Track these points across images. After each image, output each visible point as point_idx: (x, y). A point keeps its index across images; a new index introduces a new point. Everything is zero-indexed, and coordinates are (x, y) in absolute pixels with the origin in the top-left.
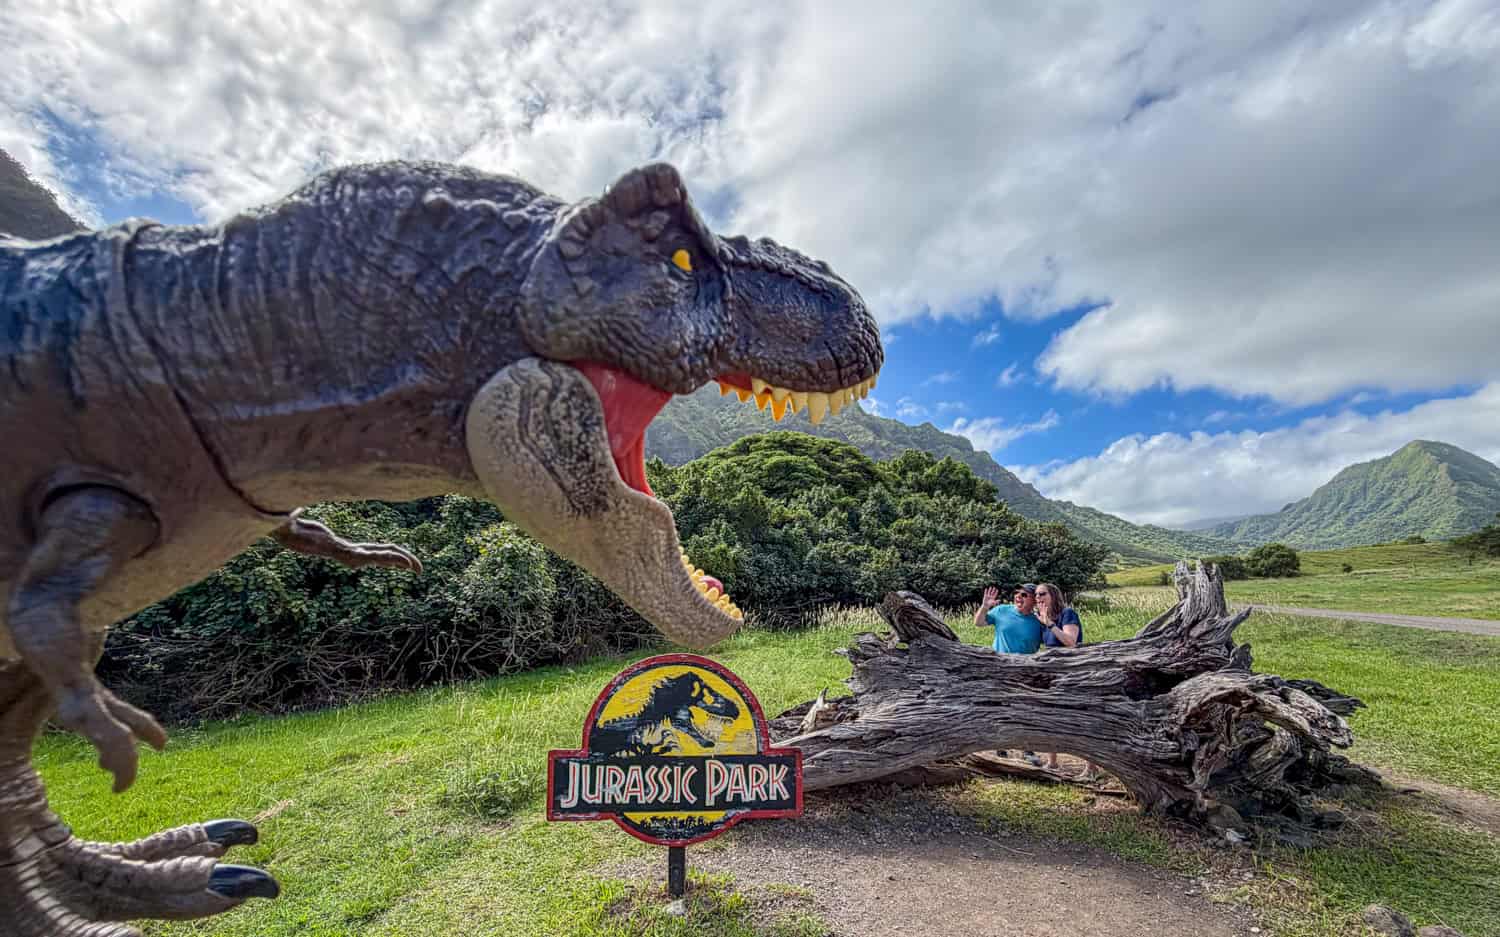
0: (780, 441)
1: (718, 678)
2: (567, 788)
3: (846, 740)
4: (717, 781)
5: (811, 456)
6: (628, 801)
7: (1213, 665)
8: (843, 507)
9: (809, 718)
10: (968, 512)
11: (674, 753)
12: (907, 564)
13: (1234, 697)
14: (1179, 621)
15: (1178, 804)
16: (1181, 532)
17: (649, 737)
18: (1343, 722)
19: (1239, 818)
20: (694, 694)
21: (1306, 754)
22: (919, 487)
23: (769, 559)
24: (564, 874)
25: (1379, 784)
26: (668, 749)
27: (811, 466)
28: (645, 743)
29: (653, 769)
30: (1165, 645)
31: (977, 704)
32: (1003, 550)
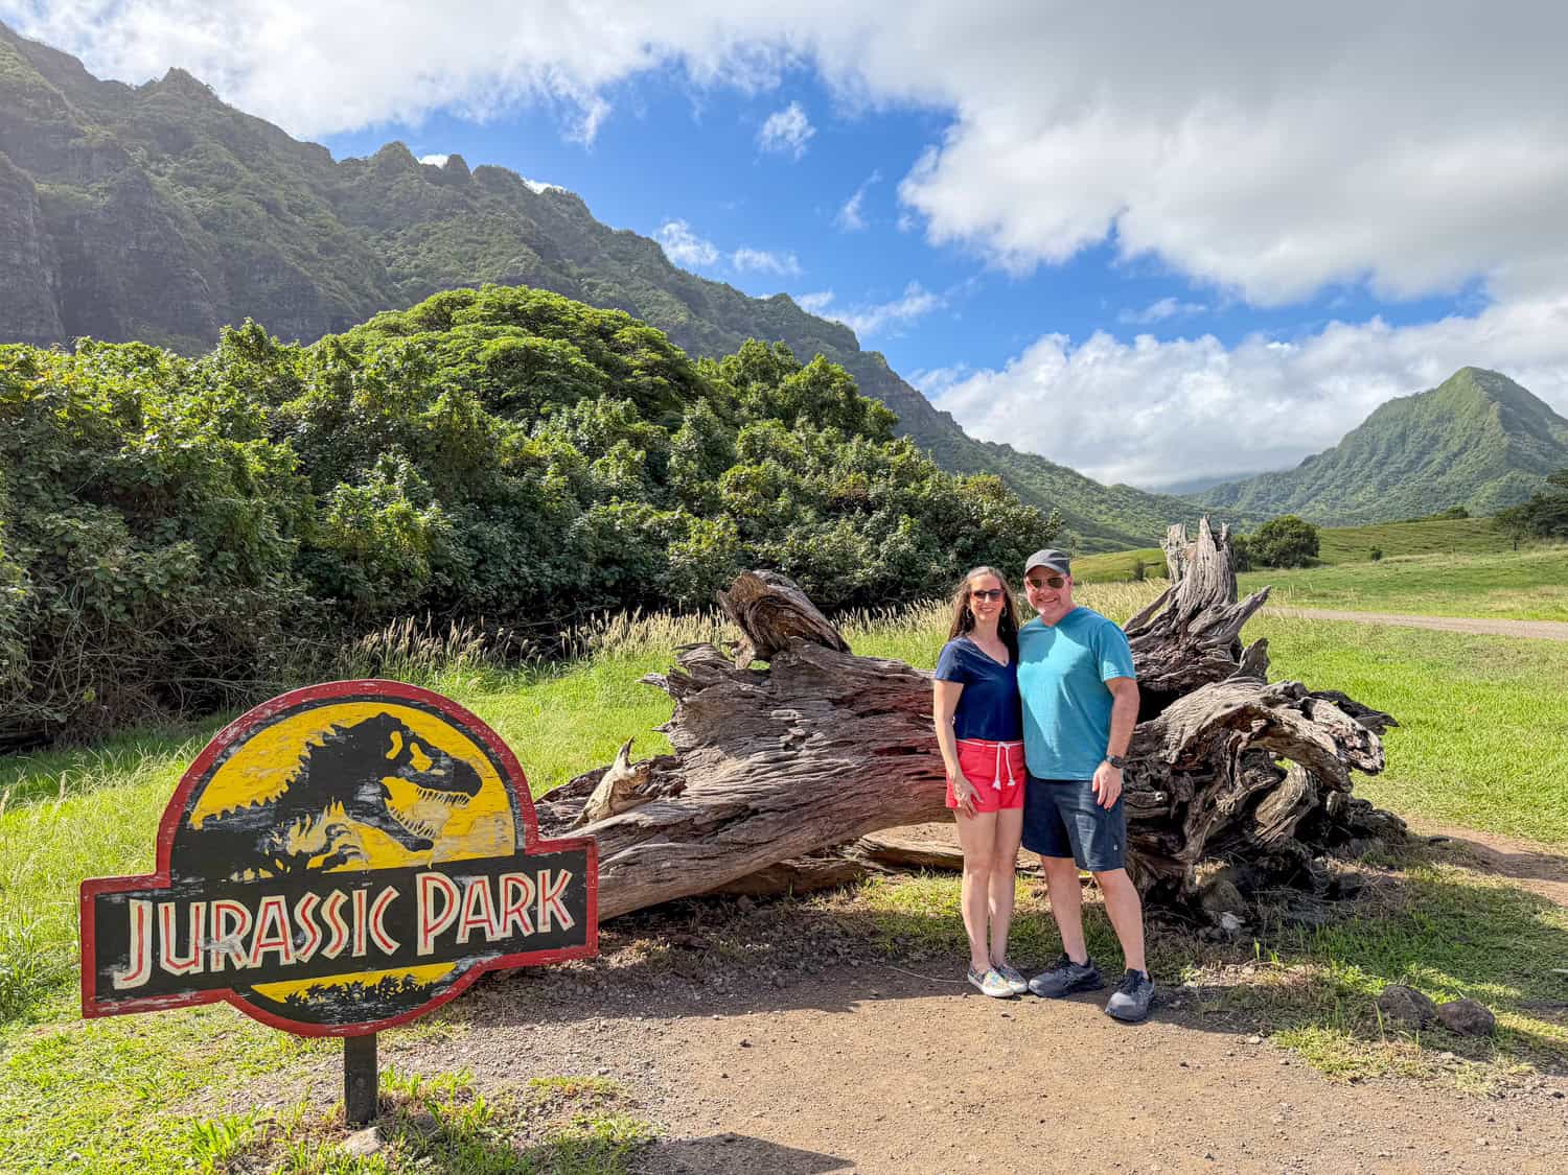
0: (513, 307)
1: (439, 722)
2: (127, 950)
3: (664, 827)
4: (438, 911)
5: (573, 342)
6: (258, 964)
7: (1218, 672)
8: (637, 441)
9: (600, 794)
10: (851, 456)
11: (353, 865)
12: (750, 545)
13: (1242, 717)
14: (1174, 610)
15: (1161, 884)
16: (1165, 498)
17: (299, 840)
18: (1374, 739)
19: (1238, 896)
20: (391, 755)
21: (1323, 800)
22: (769, 409)
23: (497, 533)
24: (116, 1122)
25: (1404, 834)
26: (341, 859)
27: (574, 360)
28: (292, 852)
29: (311, 899)
30: (1153, 649)
31: (880, 752)
32: (904, 523)
